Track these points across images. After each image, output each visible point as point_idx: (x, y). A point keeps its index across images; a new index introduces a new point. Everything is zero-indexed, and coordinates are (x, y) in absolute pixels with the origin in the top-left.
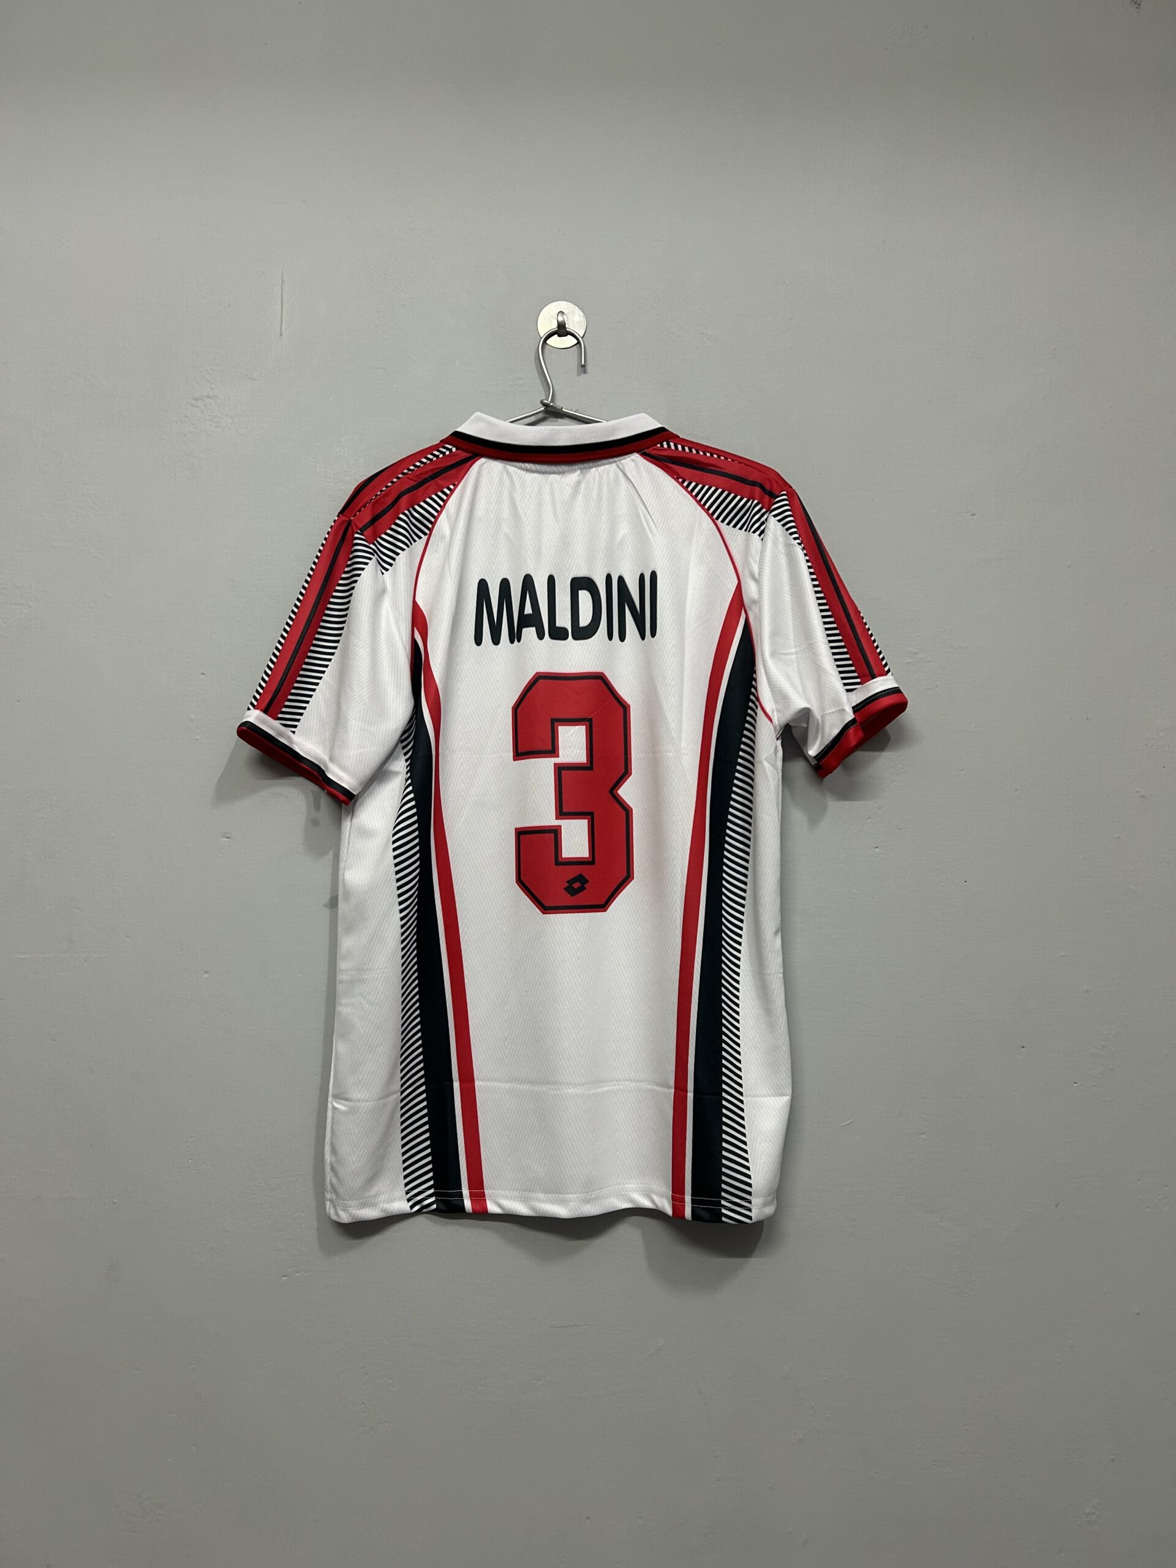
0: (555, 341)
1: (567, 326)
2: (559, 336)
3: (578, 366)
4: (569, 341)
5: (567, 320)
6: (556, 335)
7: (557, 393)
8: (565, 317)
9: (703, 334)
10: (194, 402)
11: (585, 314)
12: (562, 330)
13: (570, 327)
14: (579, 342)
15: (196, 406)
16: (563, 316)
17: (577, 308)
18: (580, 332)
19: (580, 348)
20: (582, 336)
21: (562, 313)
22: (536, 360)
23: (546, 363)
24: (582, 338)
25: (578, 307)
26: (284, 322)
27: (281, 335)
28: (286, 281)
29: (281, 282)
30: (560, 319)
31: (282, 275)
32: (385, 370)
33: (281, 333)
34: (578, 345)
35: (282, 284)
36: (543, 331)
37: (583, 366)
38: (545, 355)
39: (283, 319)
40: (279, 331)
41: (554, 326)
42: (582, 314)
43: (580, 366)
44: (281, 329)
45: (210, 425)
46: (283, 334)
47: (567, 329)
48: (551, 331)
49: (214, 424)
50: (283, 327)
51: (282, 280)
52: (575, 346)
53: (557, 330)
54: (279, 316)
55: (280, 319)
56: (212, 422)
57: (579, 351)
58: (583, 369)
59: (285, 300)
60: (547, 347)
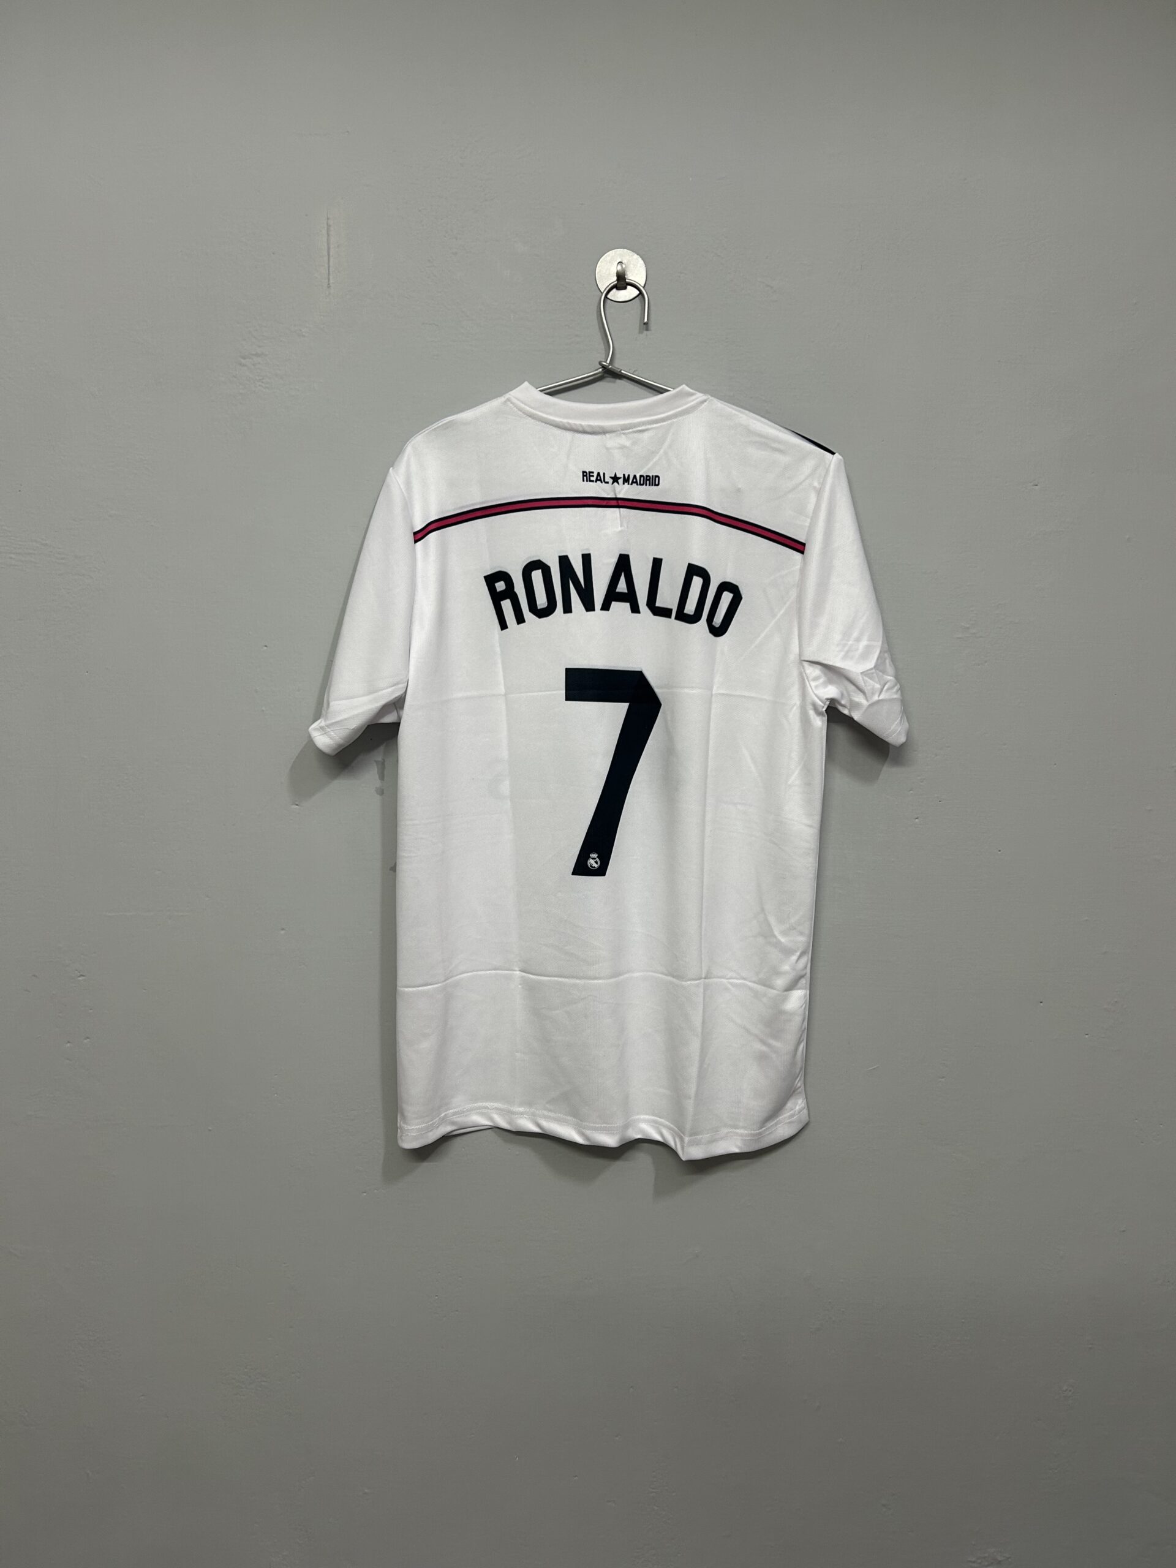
0: (616, 294)
1: (626, 275)
2: (620, 288)
3: (640, 323)
4: (630, 293)
5: (627, 269)
7: (617, 351)
8: (624, 266)
10: (243, 361)
12: (621, 282)
13: (630, 277)
14: (641, 295)
15: (244, 365)
18: (641, 282)
19: (643, 303)
20: (644, 287)
21: (622, 262)
22: (597, 316)
24: (645, 290)
25: (638, 255)
26: (331, 270)
27: (329, 287)
28: (331, 224)
29: (326, 226)
30: (619, 268)
31: (328, 219)
33: (329, 284)
34: (640, 298)
35: (328, 229)
38: (606, 309)
41: (613, 279)
42: (644, 262)
44: (329, 279)
45: (260, 385)
46: (331, 285)
47: (627, 280)
48: (612, 284)
49: (263, 385)
50: (331, 277)
51: (327, 224)
52: (637, 298)
53: (616, 282)
54: (327, 265)
55: (327, 268)
56: (262, 382)
57: (641, 306)
58: (645, 326)
59: (332, 246)
60: (609, 301)
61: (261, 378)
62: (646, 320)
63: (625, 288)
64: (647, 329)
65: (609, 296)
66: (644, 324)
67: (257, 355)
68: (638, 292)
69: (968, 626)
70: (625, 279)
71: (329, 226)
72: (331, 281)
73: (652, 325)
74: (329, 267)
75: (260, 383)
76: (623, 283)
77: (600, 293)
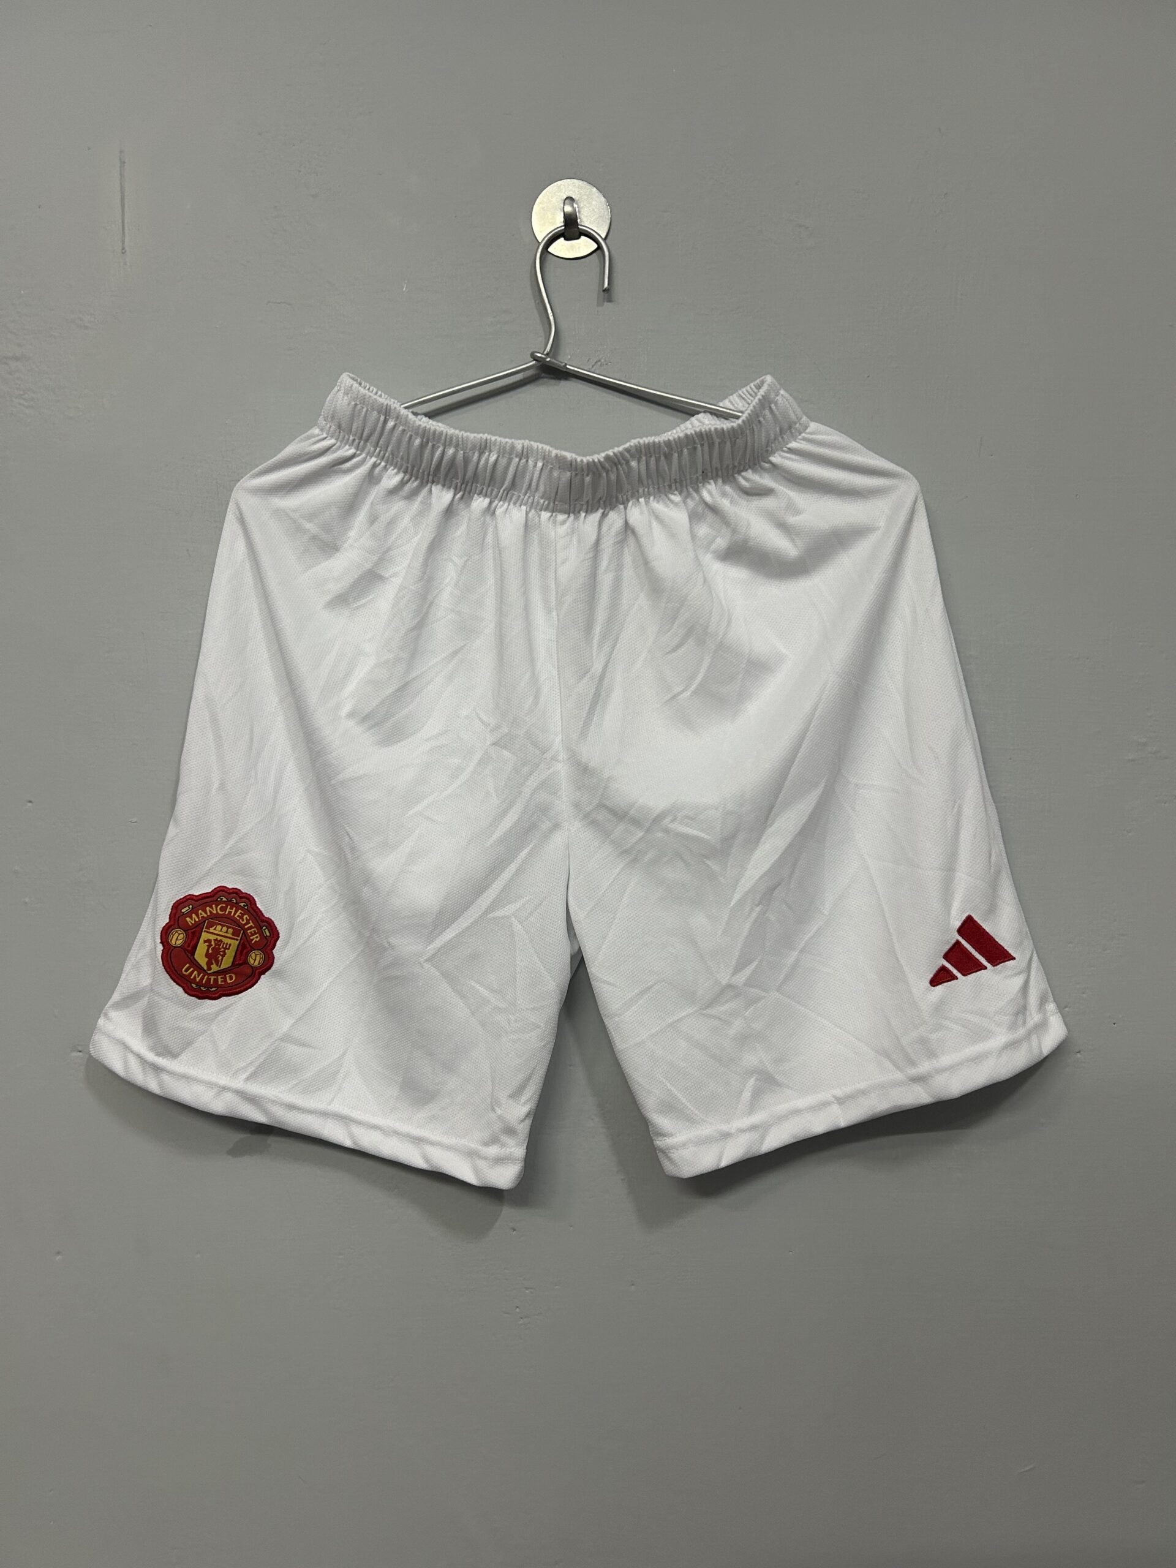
0: (560, 248)
1: (579, 220)
2: (566, 239)
3: (599, 290)
4: (584, 247)
5: (579, 212)
6: (562, 239)
7: (564, 333)
8: (575, 206)
9: (800, 226)
11: (608, 200)
12: (571, 229)
13: (584, 222)
14: (599, 248)
16: (572, 206)
17: (594, 189)
18: (601, 231)
19: (602, 258)
20: (603, 237)
21: (570, 199)
22: (531, 276)
23: (547, 283)
24: (605, 239)
25: (598, 189)
27: (123, 253)
28: (126, 161)
29: (119, 164)
30: (568, 209)
31: (121, 152)
32: (290, 304)
33: (123, 249)
34: (599, 252)
35: (121, 166)
36: (542, 232)
38: (545, 270)
39: (126, 228)
40: (120, 243)
41: (559, 222)
42: (603, 199)
44: (123, 242)
45: (20, 404)
46: (127, 249)
47: (579, 227)
48: (554, 232)
49: (26, 404)
50: (127, 240)
51: (120, 159)
52: (594, 254)
53: (563, 228)
54: (120, 221)
55: (121, 224)
56: (24, 399)
57: (600, 262)
58: (606, 295)
59: (127, 193)
60: (551, 256)
61: (22, 393)
62: (606, 285)
63: (578, 238)
64: (610, 300)
65: (550, 250)
66: (604, 291)
67: (16, 359)
68: (595, 246)
69: (1144, 740)
70: (578, 225)
71: (123, 163)
72: (126, 243)
73: (618, 290)
74: (123, 222)
75: (22, 401)
76: (576, 229)
77: (537, 244)
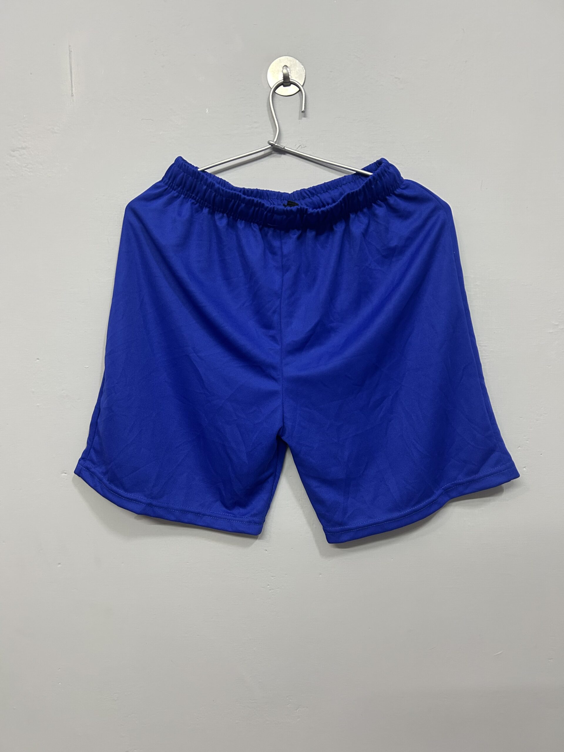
0: (282, 90)
1: (290, 77)
2: (284, 86)
3: (300, 111)
4: (292, 89)
5: (290, 72)
6: (282, 86)
7: (283, 133)
8: (288, 69)
9: (396, 78)
10: (12, 153)
11: (304, 67)
12: (286, 82)
13: (293, 78)
14: (300, 90)
15: (14, 156)
16: (287, 69)
17: (297, 61)
18: (300, 82)
19: (301, 96)
20: (302, 85)
21: (285, 66)
22: (267, 106)
23: (275, 108)
24: (303, 86)
25: (299, 61)
26: (73, 85)
27: (72, 96)
28: (72, 50)
29: (69, 52)
30: (285, 71)
31: (69, 46)
32: (152, 120)
33: (72, 94)
34: (300, 92)
35: (70, 53)
36: (273, 84)
37: (304, 113)
38: (274, 102)
39: (73, 82)
40: (71, 91)
41: (281, 79)
42: (303, 66)
43: (301, 112)
44: (72, 90)
45: (25, 170)
46: (74, 94)
47: (290, 80)
48: (278, 83)
50: (74, 89)
51: (69, 50)
52: (297, 94)
53: (283, 81)
54: (70, 79)
55: (70, 82)
56: (28, 168)
59: (73, 67)
60: (277, 94)
62: (303, 109)
63: (290, 85)
64: (305, 116)
65: (276, 91)
67: (23, 148)
68: (298, 89)
73: (309, 111)
76: (288, 82)
77: (270, 89)
